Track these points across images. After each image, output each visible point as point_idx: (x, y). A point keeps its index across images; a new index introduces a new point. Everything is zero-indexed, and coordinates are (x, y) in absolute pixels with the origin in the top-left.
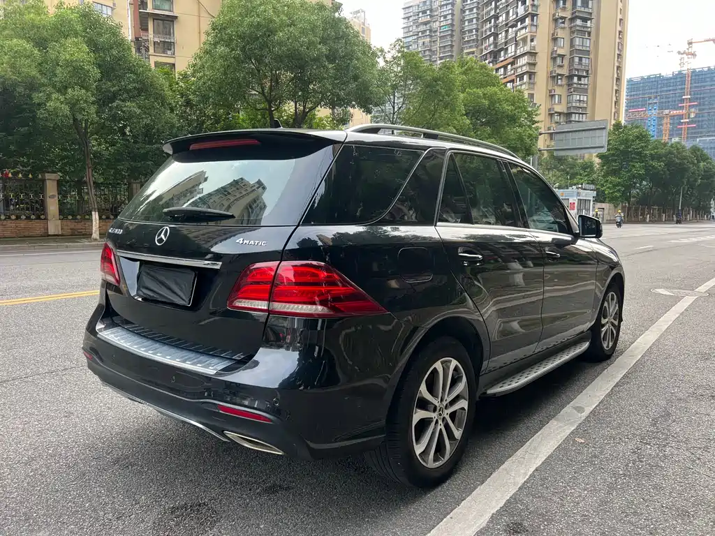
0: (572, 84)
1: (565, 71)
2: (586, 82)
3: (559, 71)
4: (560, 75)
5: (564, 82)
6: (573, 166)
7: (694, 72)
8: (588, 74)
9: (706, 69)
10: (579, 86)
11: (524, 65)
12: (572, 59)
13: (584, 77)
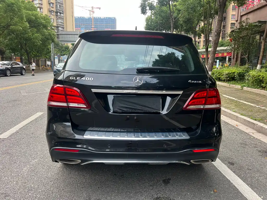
0: (58, 15)
1: (54, 9)
2: (63, 16)
3: (52, 9)
4: (53, 11)
5: (54, 14)
6: (62, 47)
7: (94, 18)
8: (63, 12)
9: (98, 18)
10: (60, 17)
11: (37, 4)
12: (57, 5)
13: (62, 13)
